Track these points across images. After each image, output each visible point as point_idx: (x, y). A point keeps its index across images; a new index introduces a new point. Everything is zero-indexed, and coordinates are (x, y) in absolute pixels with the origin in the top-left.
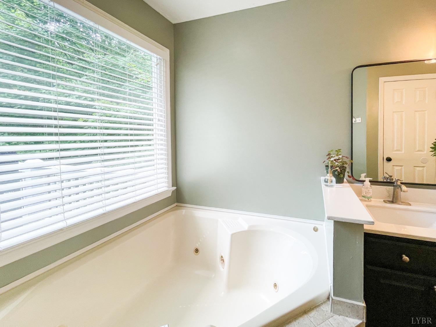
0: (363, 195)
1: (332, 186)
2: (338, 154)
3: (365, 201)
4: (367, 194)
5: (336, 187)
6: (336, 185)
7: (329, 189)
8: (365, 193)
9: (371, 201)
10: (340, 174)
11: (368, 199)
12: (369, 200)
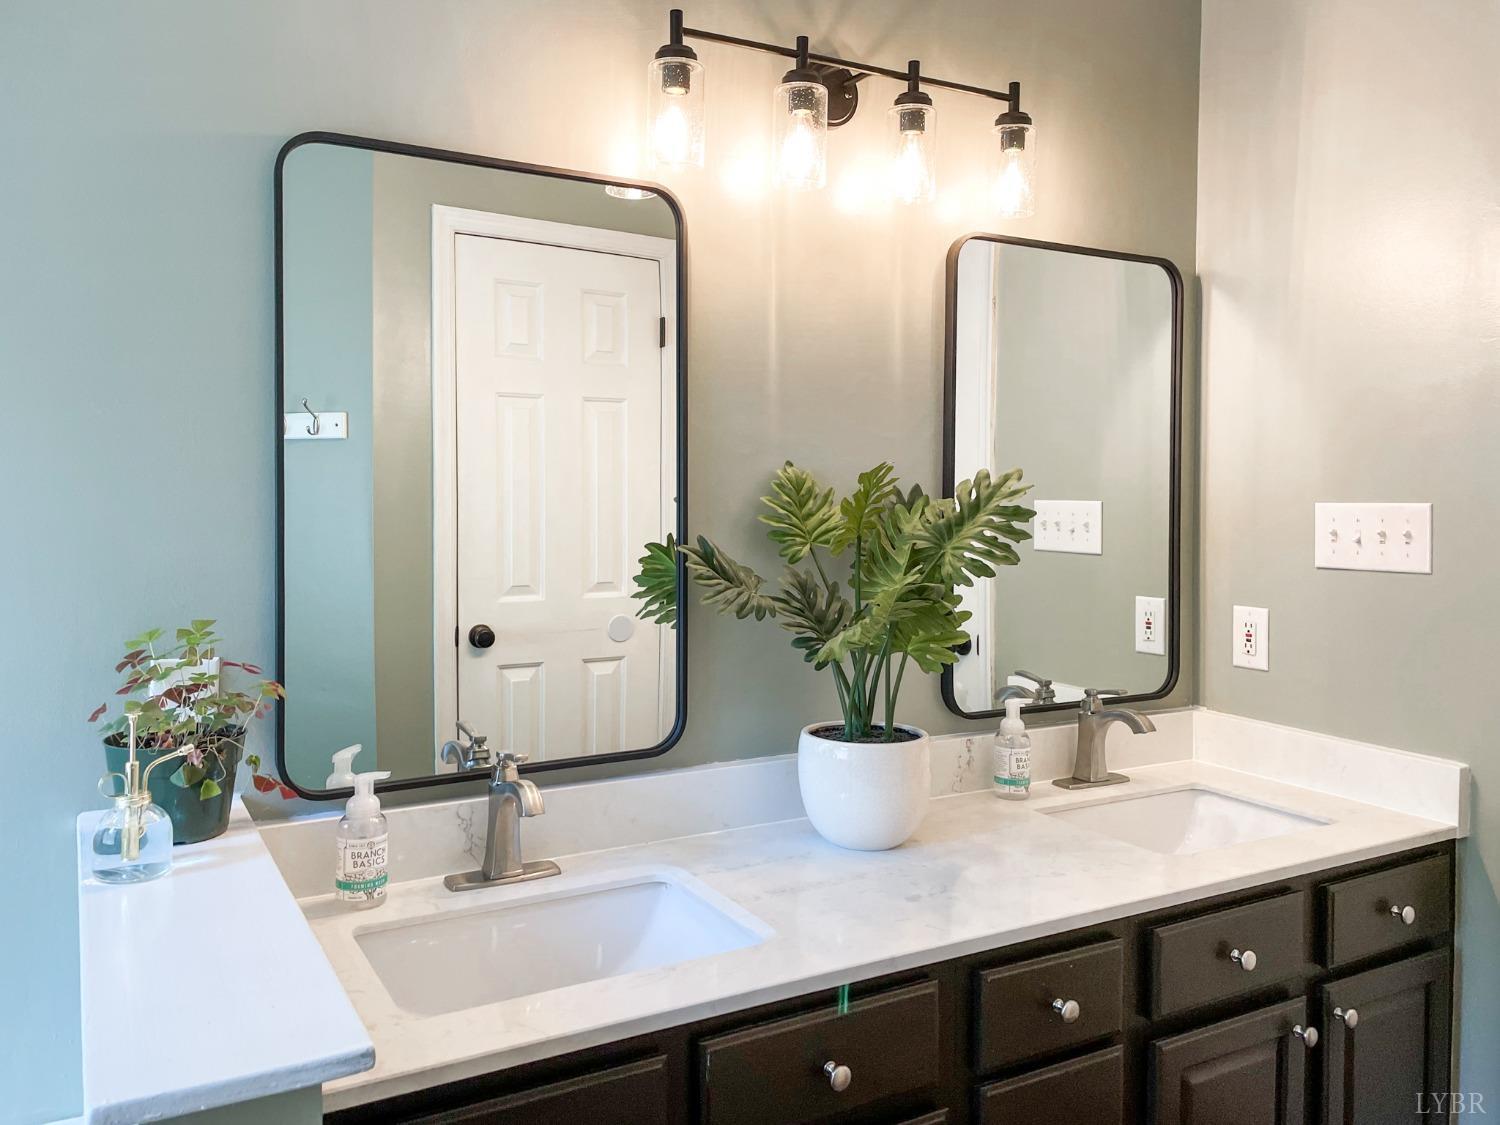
0: (341, 877)
1: (148, 871)
2: (193, 651)
3: (355, 907)
4: (363, 864)
5: (178, 872)
6: (176, 858)
7: (125, 896)
8: (350, 862)
9: (382, 900)
10: (205, 779)
11: (370, 895)
12: (375, 895)
